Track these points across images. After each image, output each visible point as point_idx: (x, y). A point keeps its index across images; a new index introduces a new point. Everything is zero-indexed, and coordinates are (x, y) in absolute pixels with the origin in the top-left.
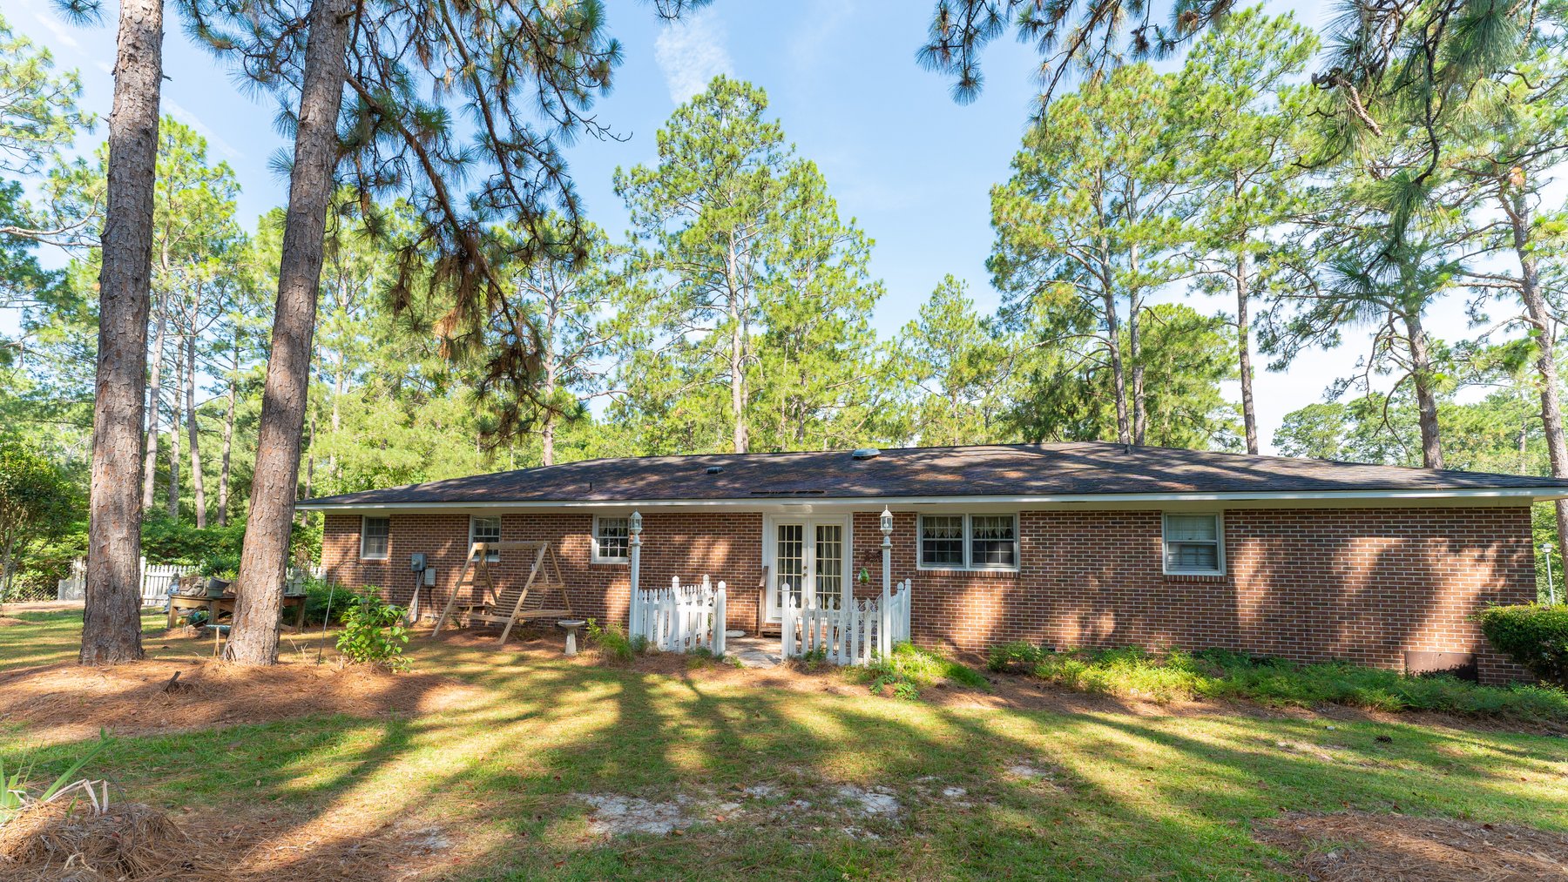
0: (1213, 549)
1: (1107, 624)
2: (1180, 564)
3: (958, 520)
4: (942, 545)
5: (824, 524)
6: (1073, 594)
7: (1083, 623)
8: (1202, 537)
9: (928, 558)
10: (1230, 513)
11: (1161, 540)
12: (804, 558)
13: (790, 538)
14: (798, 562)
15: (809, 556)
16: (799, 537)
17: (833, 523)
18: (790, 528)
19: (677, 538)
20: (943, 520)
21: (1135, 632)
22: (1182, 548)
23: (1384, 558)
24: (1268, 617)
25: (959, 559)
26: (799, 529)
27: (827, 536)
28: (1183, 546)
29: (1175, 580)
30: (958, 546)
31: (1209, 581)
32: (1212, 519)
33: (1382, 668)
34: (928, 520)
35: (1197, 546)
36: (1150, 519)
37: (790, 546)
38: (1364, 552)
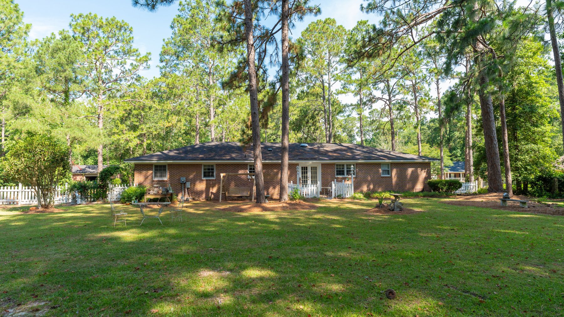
0: (388, 171)
1: (372, 187)
2: (383, 174)
3: (343, 165)
4: (340, 171)
5: (313, 166)
6: (366, 181)
7: (368, 187)
8: (387, 169)
9: (337, 174)
10: (391, 164)
11: (380, 169)
12: (308, 175)
13: (304, 170)
14: (307, 176)
15: (309, 174)
16: (307, 170)
17: (315, 166)
18: (304, 167)
19: (275, 170)
20: (340, 165)
21: (376, 188)
22: (383, 171)
23: (412, 172)
24: (397, 183)
25: (343, 174)
26: (307, 167)
27: (314, 169)
28: (384, 170)
29: (383, 177)
30: (343, 171)
31: (388, 177)
32: (388, 165)
33: (412, 192)
34: (337, 165)
35: (386, 170)
36: (379, 165)
37: (304, 172)
38: (410, 170)
